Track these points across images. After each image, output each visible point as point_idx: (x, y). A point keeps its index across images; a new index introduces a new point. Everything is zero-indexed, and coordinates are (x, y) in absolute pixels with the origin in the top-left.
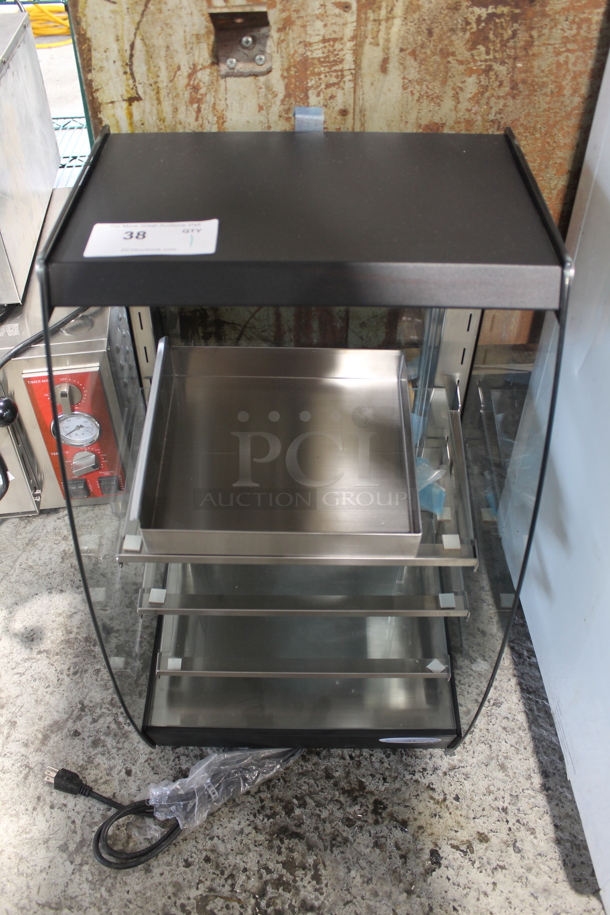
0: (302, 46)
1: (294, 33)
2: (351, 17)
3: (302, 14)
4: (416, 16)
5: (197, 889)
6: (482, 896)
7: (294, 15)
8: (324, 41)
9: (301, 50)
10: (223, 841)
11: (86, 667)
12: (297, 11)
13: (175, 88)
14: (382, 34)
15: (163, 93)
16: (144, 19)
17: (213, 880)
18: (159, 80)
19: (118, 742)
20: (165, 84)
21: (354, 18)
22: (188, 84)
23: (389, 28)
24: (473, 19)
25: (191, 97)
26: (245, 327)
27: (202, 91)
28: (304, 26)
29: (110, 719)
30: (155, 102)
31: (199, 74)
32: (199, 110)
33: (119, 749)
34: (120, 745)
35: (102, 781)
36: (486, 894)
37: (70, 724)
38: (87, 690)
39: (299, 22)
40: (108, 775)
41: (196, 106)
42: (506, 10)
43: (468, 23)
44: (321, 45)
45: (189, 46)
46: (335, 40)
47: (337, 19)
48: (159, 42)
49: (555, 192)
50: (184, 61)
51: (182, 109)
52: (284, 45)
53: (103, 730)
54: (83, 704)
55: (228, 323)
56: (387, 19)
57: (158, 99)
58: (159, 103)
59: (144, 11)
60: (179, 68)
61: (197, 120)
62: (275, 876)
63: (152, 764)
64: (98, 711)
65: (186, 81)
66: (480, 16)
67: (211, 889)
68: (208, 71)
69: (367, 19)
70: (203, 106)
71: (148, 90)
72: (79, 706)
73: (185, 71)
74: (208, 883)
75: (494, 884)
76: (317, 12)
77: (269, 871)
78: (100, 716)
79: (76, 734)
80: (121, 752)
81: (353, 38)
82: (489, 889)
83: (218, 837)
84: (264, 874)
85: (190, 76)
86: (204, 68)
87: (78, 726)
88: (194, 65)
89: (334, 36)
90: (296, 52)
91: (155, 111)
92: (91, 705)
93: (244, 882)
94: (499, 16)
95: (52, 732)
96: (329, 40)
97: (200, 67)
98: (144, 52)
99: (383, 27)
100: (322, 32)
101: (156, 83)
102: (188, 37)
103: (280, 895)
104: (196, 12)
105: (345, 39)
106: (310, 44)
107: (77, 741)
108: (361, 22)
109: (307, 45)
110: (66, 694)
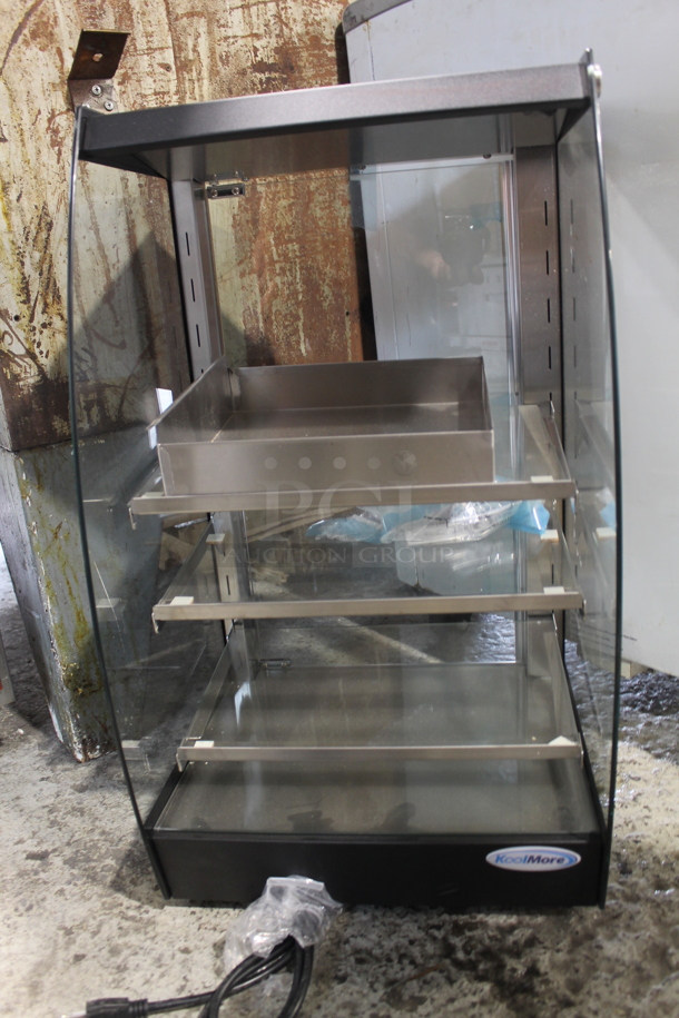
0: (139, 97)
1: (131, 87)
2: (172, 75)
3: (136, 70)
4: (218, 79)
5: (375, 991)
6: (646, 820)
7: (130, 72)
8: (156, 94)
9: (139, 101)
10: (362, 936)
11: (40, 897)
12: (131, 68)
13: (37, 131)
14: (197, 90)
15: (27, 135)
16: (6, 66)
17: (384, 973)
18: (22, 122)
19: (146, 933)
20: (28, 127)
21: (175, 77)
22: (48, 128)
23: (200, 87)
24: (257, 82)
25: (52, 140)
26: (126, 388)
27: (61, 135)
28: (139, 81)
29: (115, 921)
30: (20, 144)
31: (57, 119)
32: (60, 153)
33: (153, 938)
34: (152, 934)
35: (156, 977)
36: (647, 817)
37: (61, 954)
38: (60, 914)
39: (134, 77)
40: (160, 967)
41: (56, 148)
42: (277, 75)
43: (255, 85)
44: (154, 97)
45: (47, 93)
46: (164, 93)
47: (162, 77)
48: (20, 88)
49: (346, 220)
50: (44, 106)
51: (45, 150)
52: (125, 96)
53: (113, 934)
54: (65, 928)
55: (109, 386)
56: (198, 80)
57: (22, 141)
58: (24, 145)
59: (6, 59)
60: (39, 112)
61: (58, 162)
62: (449, 927)
63: (209, 926)
64: (91, 922)
65: (46, 125)
66: (261, 80)
67: (390, 983)
68: (65, 116)
69: (184, 78)
70: (63, 149)
71: (13, 131)
72: (61, 932)
73: (45, 115)
74: (382, 979)
75: (646, 807)
76: (148, 70)
77: (438, 928)
78: (100, 925)
79: (79, 958)
80: (157, 939)
81: (177, 93)
82: (646, 812)
83: (353, 936)
84: (436, 933)
85: (50, 120)
86: (61, 113)
87: (75, 950)
88: (52, 110)
89: (162, 90)
90: (135, 102)
91: (20, 153)
92: (77, 923)
93: (421, 952)
94: (275, 79)
95: (40, 975)
96: (159, 93)
97: (57, 112)
98: (7, 96)
99: (196, 85)
100: (153, 86)
101: (20, 125)
102: (45, 85)
103: (471, 938)
104: (50, 64)
105: (171, 93)
106: (146, 96)
107: (84, 964)
108: (180, 80)
109: (145, 96)
110: (31, 933)
